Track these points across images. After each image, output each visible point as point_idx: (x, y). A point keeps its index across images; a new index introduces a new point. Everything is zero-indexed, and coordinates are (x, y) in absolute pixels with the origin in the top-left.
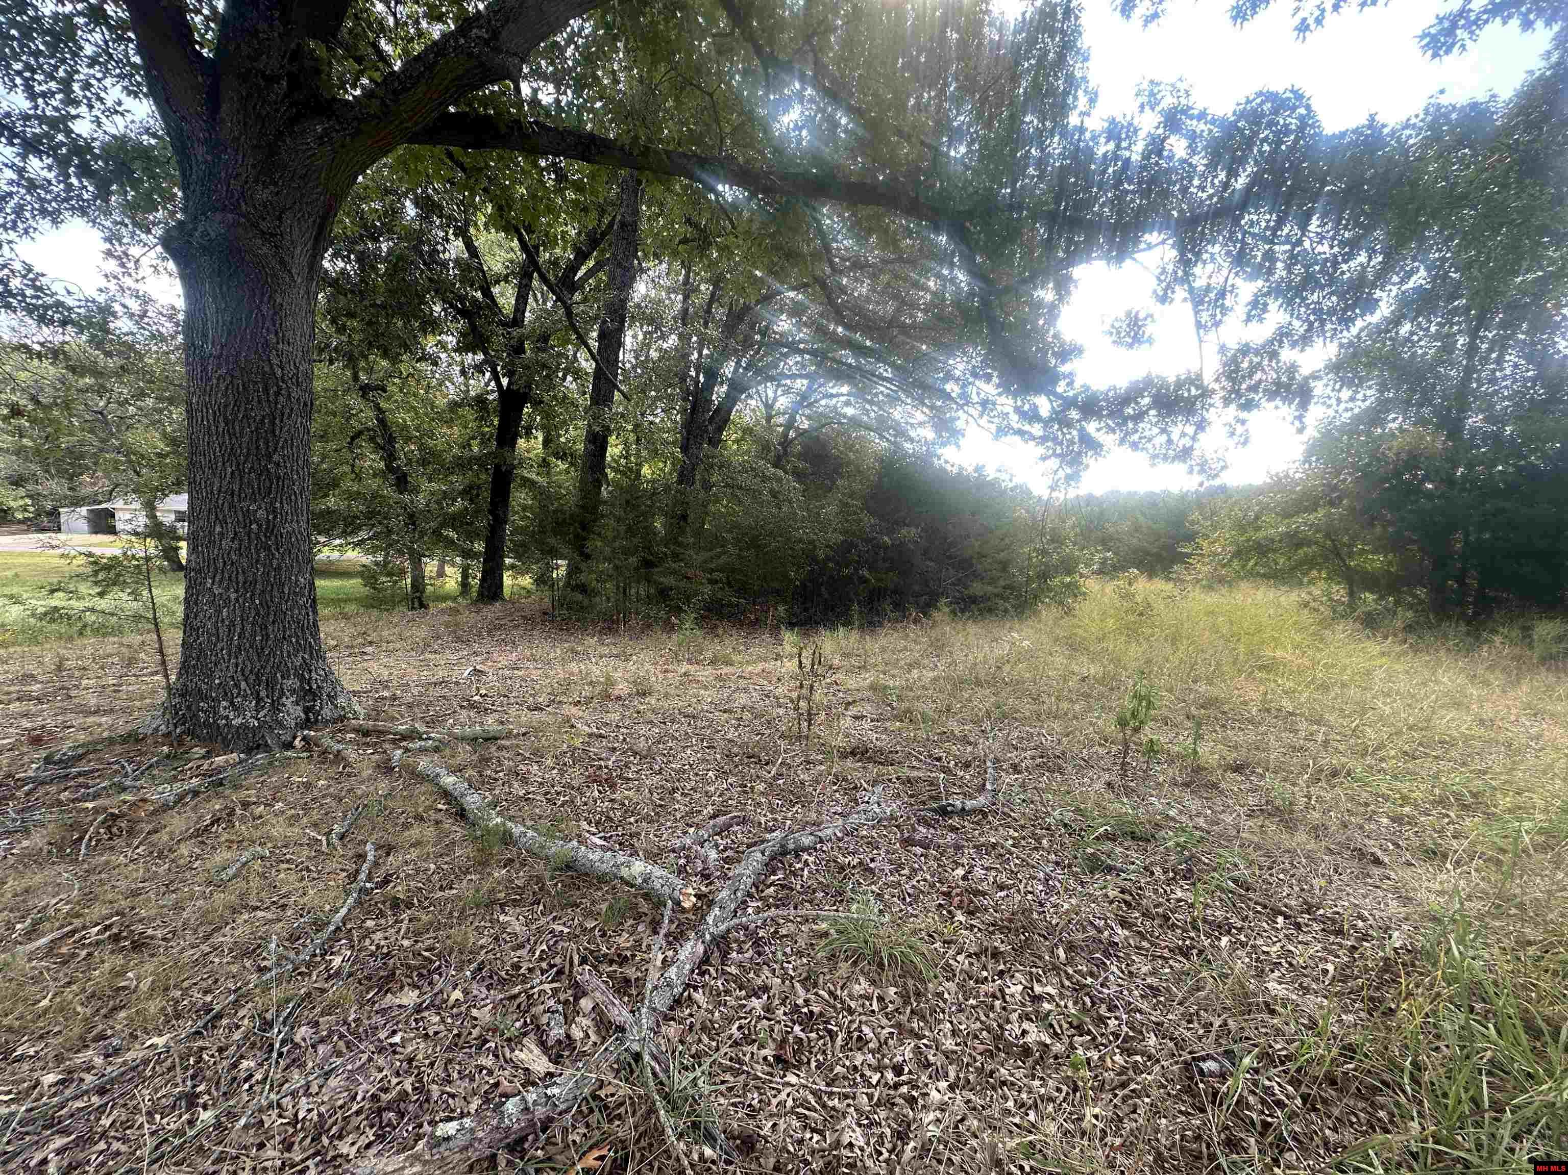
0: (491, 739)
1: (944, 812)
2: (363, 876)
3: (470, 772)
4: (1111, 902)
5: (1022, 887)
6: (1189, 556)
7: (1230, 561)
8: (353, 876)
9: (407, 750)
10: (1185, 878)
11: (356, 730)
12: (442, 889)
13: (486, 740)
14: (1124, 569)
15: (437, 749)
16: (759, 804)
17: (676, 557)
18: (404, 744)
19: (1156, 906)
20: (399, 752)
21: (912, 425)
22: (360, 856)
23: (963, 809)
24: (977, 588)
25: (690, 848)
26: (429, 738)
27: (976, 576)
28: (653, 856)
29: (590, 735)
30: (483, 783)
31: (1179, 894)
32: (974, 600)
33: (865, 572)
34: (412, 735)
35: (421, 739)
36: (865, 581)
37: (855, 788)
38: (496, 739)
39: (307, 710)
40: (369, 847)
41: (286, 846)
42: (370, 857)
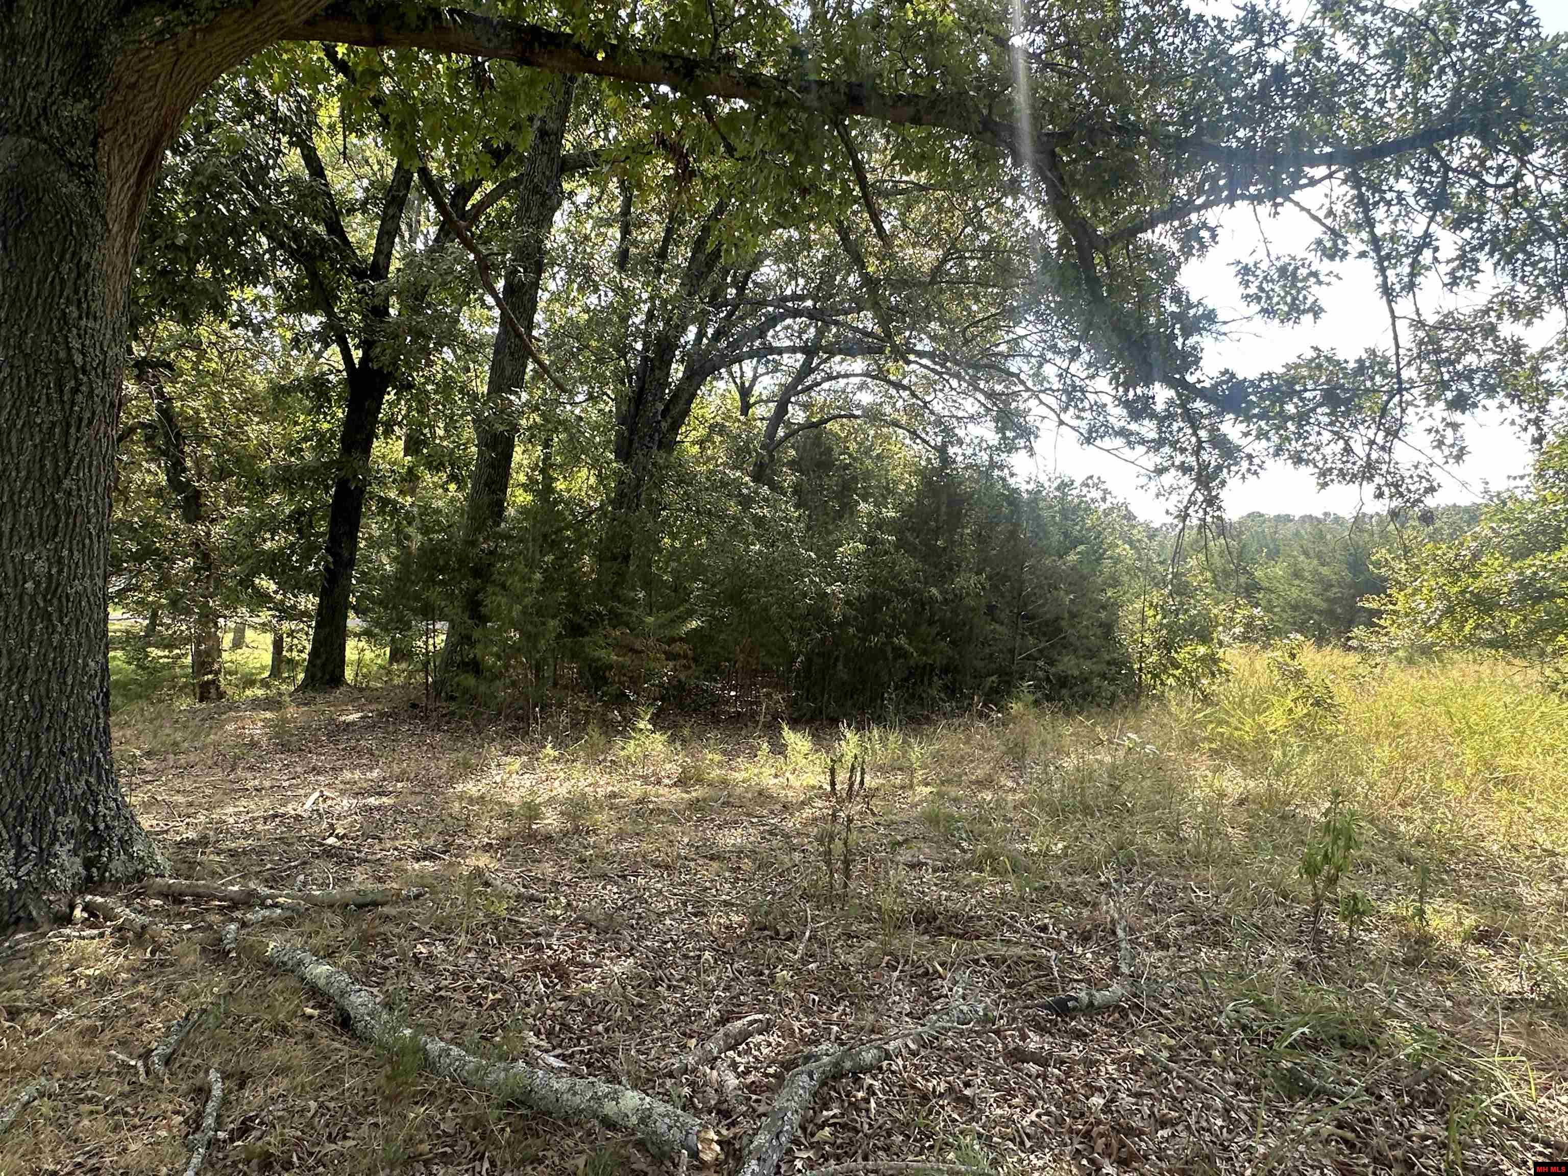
0: (365, 905)
1: (1063, 1009)
2: (210, 1121)
3: (347, 958)
4: (1327, 1142)
5: (1192, 1121)
6: (1378, 613)
7: (1439, 622)
8: (195, 1123)
9: (244, 924)
10: (1427, 1104)
11: (163, 894)
12: (331, 1139)
13: (360, 906)
14: (1280, 633)
15: (289, 922)
16: (787, 1002)
17: (616, 619)
18: (238, 914)
19: (1392, 1147)
20: (233, 927)
21: (959, 419)
22: (200, 1090)
23: (1091, 1004)
24: (1068, 664)
25: (694, 1070)
26: (276, 905)
27: (1066, 645)
28: (642, 1084)
29: (519, 897)
30: (368, 974)
31: (1422, 1128)
32: (1063, 682)
33: (901, 641)
34: (248, 900)
35: (263, 905)
36: (900, 653)
37: (926, 973)
38: (376, 904)
39: (88, 864)
40: (213, 1075)
41: (84, 1077)
42: (217, 1091)
